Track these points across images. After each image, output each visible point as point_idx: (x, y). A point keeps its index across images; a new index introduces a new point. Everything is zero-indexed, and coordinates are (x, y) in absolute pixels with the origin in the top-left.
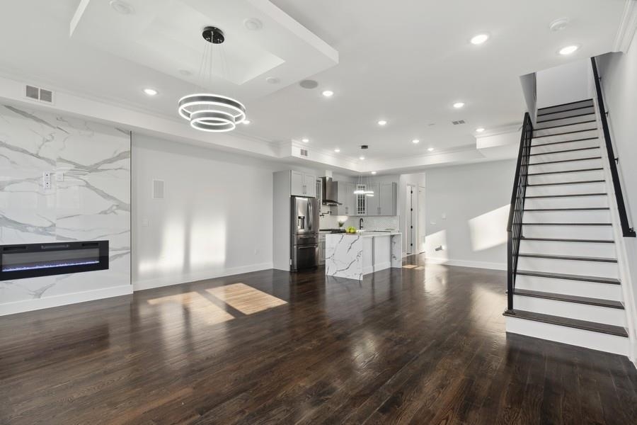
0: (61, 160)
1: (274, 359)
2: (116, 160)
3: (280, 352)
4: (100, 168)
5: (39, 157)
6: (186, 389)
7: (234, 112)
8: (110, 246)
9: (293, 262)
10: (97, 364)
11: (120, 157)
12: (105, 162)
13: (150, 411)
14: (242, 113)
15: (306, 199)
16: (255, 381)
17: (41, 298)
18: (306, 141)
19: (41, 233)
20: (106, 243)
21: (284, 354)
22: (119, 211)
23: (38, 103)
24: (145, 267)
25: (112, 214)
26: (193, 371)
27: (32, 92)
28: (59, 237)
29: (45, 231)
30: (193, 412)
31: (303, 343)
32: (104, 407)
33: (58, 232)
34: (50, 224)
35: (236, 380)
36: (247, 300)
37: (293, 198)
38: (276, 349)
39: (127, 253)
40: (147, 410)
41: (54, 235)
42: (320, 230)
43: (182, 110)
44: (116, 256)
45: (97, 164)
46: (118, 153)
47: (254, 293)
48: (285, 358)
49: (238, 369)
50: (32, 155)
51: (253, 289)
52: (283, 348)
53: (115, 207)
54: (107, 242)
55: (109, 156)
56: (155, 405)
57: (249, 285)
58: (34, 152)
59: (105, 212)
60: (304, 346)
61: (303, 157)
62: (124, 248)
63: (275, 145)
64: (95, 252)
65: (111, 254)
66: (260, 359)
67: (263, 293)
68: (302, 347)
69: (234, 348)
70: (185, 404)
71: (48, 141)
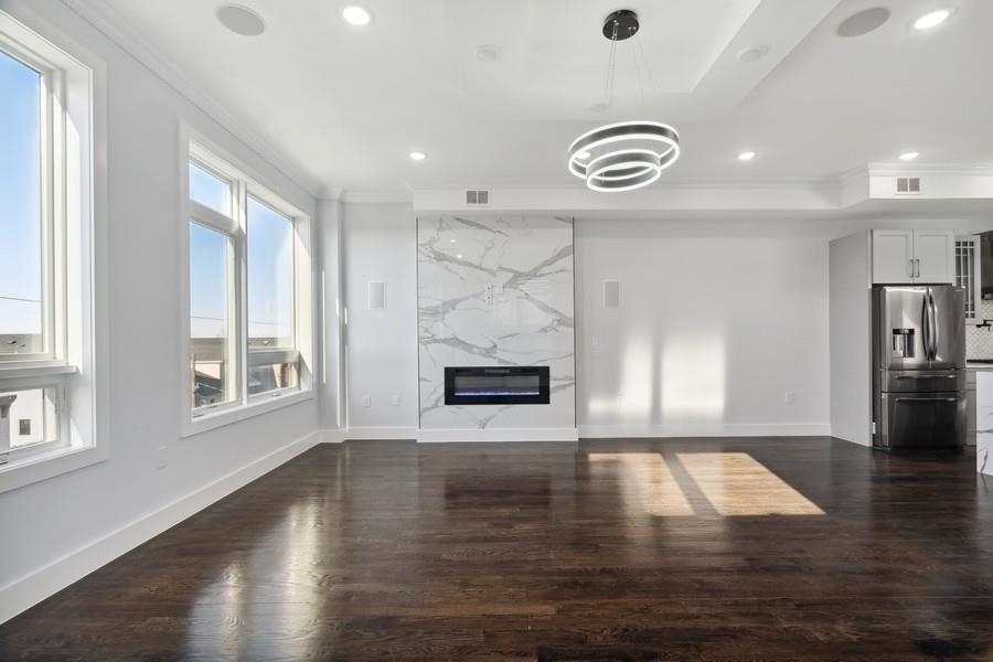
0: (501, 269)
1: (719, 624)
2: (556, 260)
3: (742, 615)
4: (539, 273)
5: (482, 269)
6: (548, 607)
7: (660, 147)
8: (552, 373)
9: (879, 428)
10: (485, 524)
11: (561, 255)
12: (545, 264)
13: (490, 616)
14: (674, 145)
15: (922, 291)
16: (655, 650)
17: (487, 429)
18: (909, 156)
19: (484, 355)
20: (546, 369)
21: (747, 624)
22: (561, 328)
23: (477, 207)
24: (596, 406)
25: (553, 332)
26: (575, 583)
27: (471, 198)
28: (500, 361)
29: (489, 352)
30: (533, 649)
31: (805, 618)
32: (455, 584)
33: (499, 354)
34: (491, 345)
35: (626, 630)
36: (738, 488)
37: (878, 290)
38: (737, 604)
39: (570, 385)
40: (487, 613)
41: (494, 358)
42: (970, 361)
43: (574, 163)
44: (558, 388)
45: (537, 269)
46: (559, 250)
47: (761, 477)
48: (743, 631)
49: (642, 611)
50: (476, 267)
51: (762, 469)
52: (755, 609)
53: (556, 323)
54: (548, 368)
55: (548, 256)
56: (500, 610)
57: (759, 461)
58: (477, 264)
59: (544, 330)
60: (809, 626)
61: (909, 195)
62: (567, 378)
63: (829, 184)
64: (535, 381)
65: (552, 384)
66: (694, 610)
67: (780, 482)
68: (800, 625)
69: (657, 570)
70: (532, 630)
71: (489, 248)
